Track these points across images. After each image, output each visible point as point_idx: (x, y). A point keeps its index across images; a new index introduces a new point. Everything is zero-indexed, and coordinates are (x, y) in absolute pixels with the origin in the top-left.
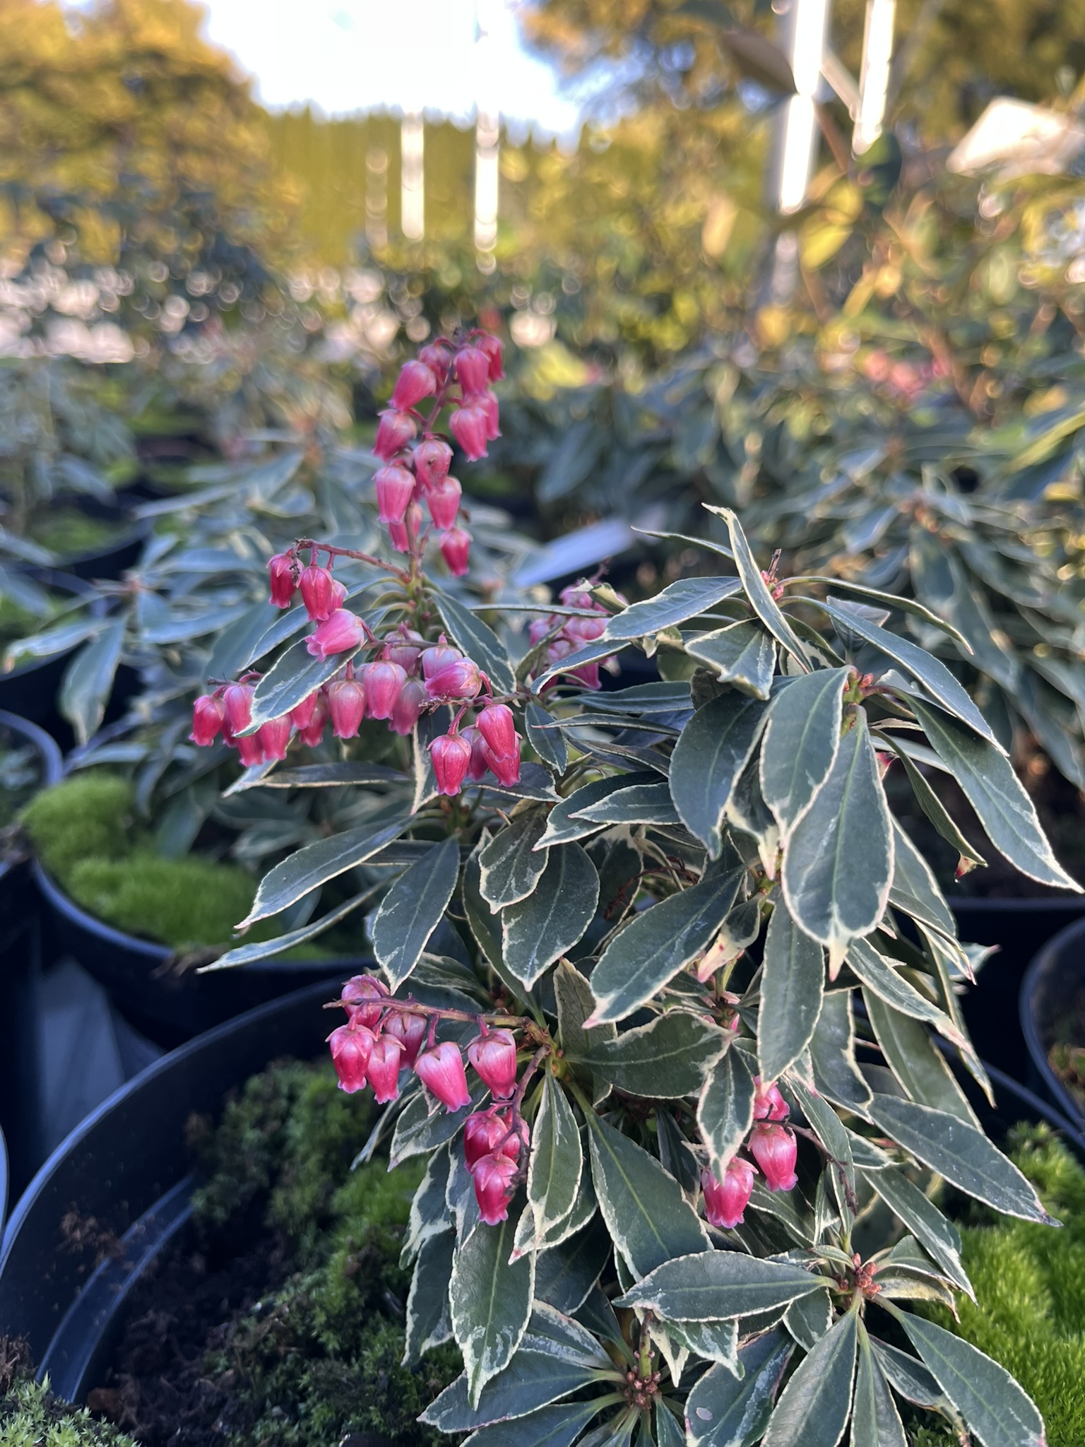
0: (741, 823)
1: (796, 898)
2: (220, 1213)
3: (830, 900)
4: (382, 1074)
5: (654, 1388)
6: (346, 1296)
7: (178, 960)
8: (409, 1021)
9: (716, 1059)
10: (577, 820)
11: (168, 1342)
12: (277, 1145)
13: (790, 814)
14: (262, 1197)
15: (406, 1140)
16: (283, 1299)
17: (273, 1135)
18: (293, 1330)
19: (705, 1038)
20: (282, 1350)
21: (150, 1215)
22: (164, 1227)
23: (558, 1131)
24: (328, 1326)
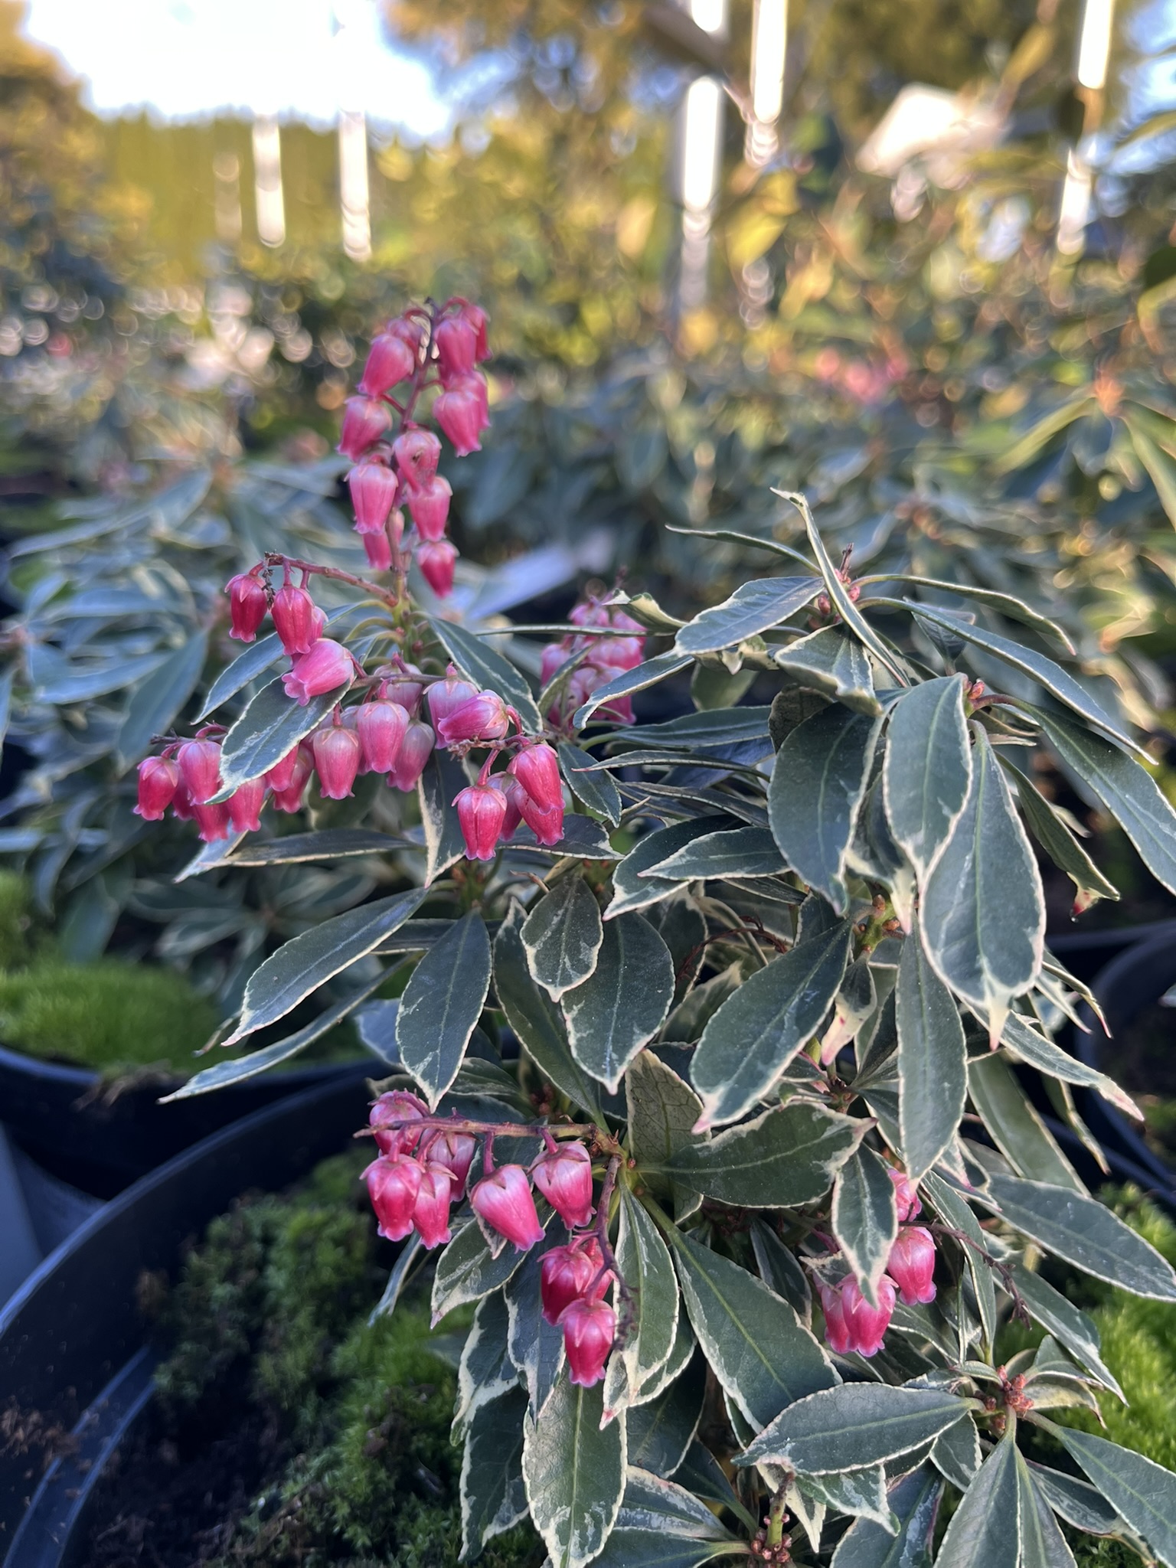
0: (865, 868)
1: (939, 954)
2: (190, 1390)
3: (977, 953)
4: (431, 1212)
5: (786, 1557)
6: (371, 1478)
7: (107, 1085)
8: (455, 1142)
9: (844, 1156)
10: (648, 879)
12: (255, 1299)
13: (926, 851)
14: (242, 1365)
15: (450, 1286)
16: (290, 1490)
17: (249, 1288)
18: (310, 1527)
19: (829, 1132)
20: (298, 1552)
21: (102, 1400)
22: (122, 1414)
23: (644, 1259)
24: (353, 1518)
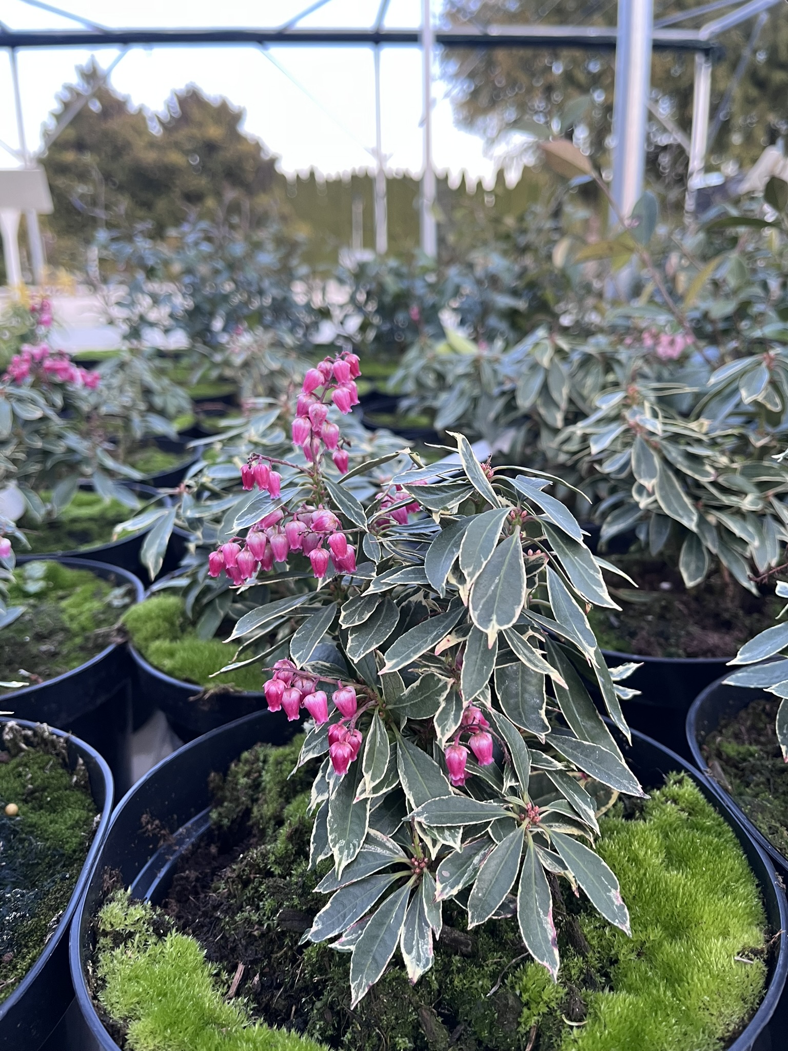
0: (454, 582)
1: (477, 613)
2: (225, 821)
3: (492, 613)
4: (290, 705)
5: (423, 865)
6: (286, 848)
7: (205, 692)
8: (305, 682)
9: (445, 694)
10: (384, 583)
11: (195, 886)
12: (256, 786)
13: (472, 575)
14: (248, 812)
15: (308, 751)
16: (254, 853)
18: (258, 865)
19: (441, 684)
20: (252, 876)
21: (189, 824)
22: (196, 831)
23: (378, 739)
24: (275, 862)
